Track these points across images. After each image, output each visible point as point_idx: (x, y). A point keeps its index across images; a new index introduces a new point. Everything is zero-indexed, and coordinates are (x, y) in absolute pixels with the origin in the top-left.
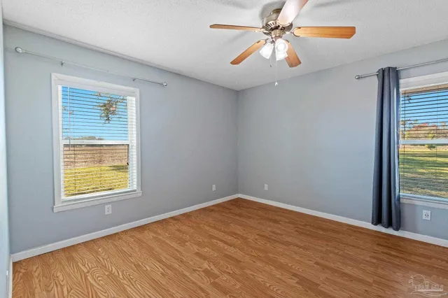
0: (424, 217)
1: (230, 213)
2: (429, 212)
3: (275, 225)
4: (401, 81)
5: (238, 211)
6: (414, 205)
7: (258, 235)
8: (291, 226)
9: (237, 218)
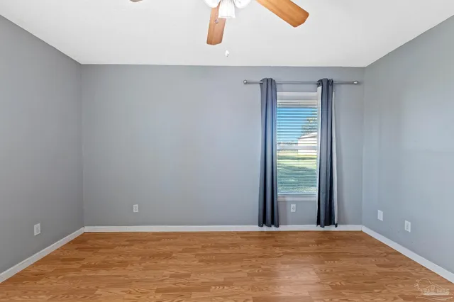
0: (292, 211)
1: (84, 266)
2: (295, 205)
3: (171, 262)
4: (278, 93)
5: (97, 259)
6: (285, 202)
7: (158, 291)
8: (188, 255)
9: (103, 273)
